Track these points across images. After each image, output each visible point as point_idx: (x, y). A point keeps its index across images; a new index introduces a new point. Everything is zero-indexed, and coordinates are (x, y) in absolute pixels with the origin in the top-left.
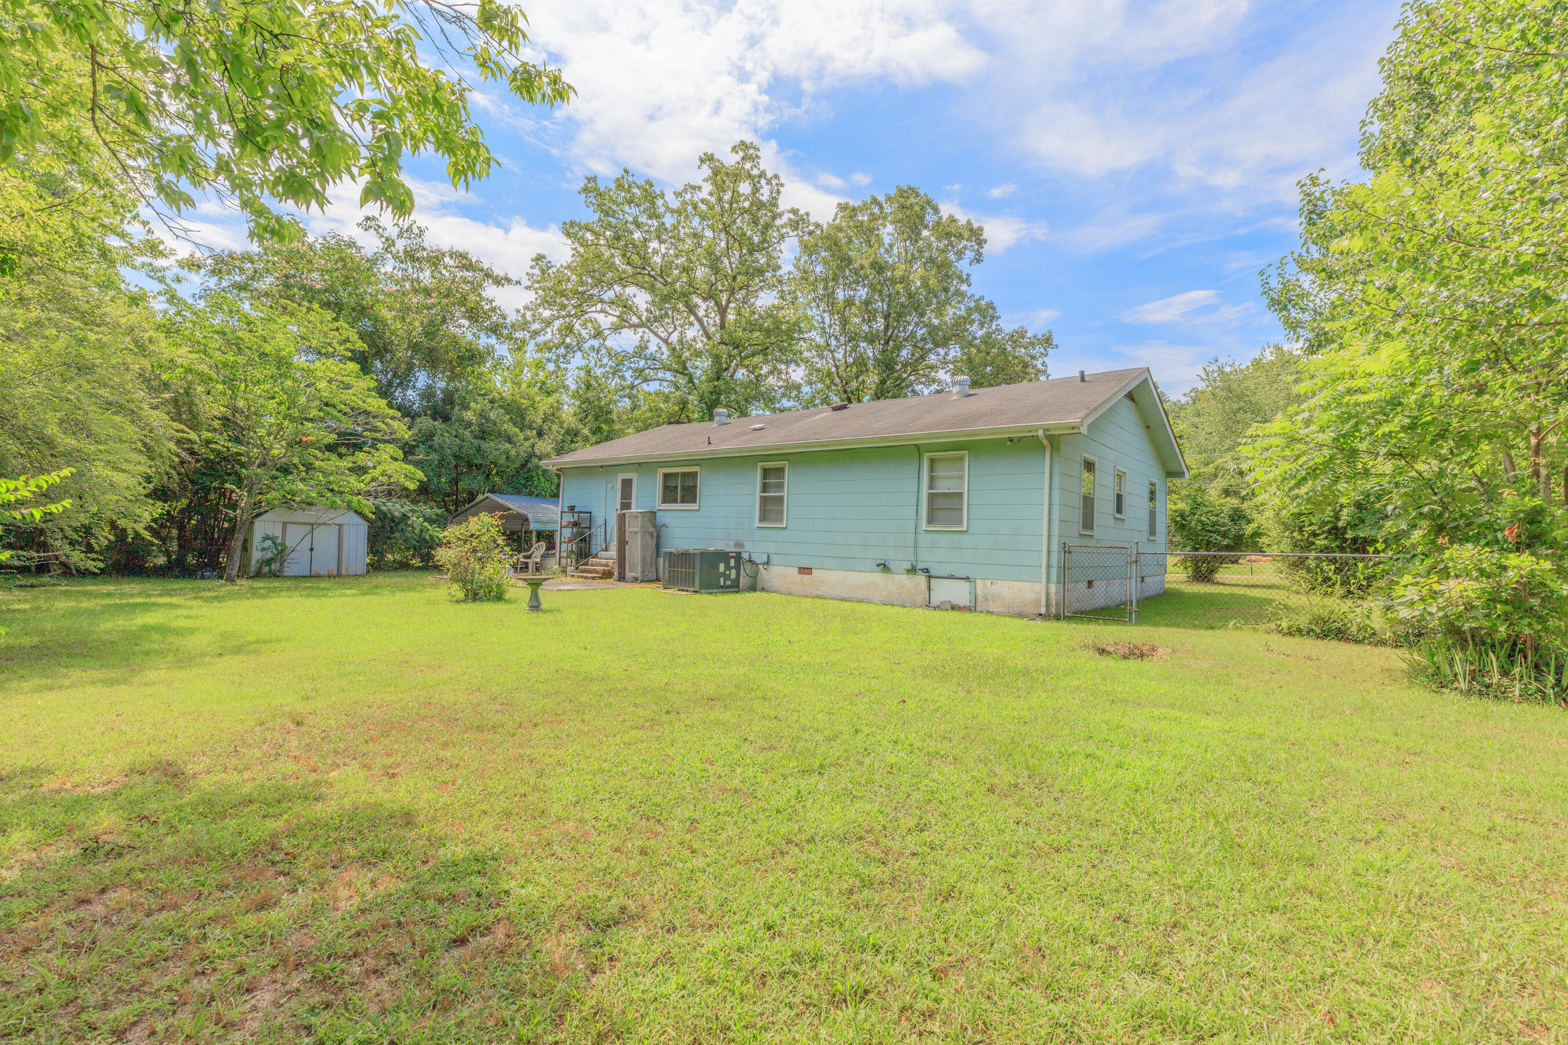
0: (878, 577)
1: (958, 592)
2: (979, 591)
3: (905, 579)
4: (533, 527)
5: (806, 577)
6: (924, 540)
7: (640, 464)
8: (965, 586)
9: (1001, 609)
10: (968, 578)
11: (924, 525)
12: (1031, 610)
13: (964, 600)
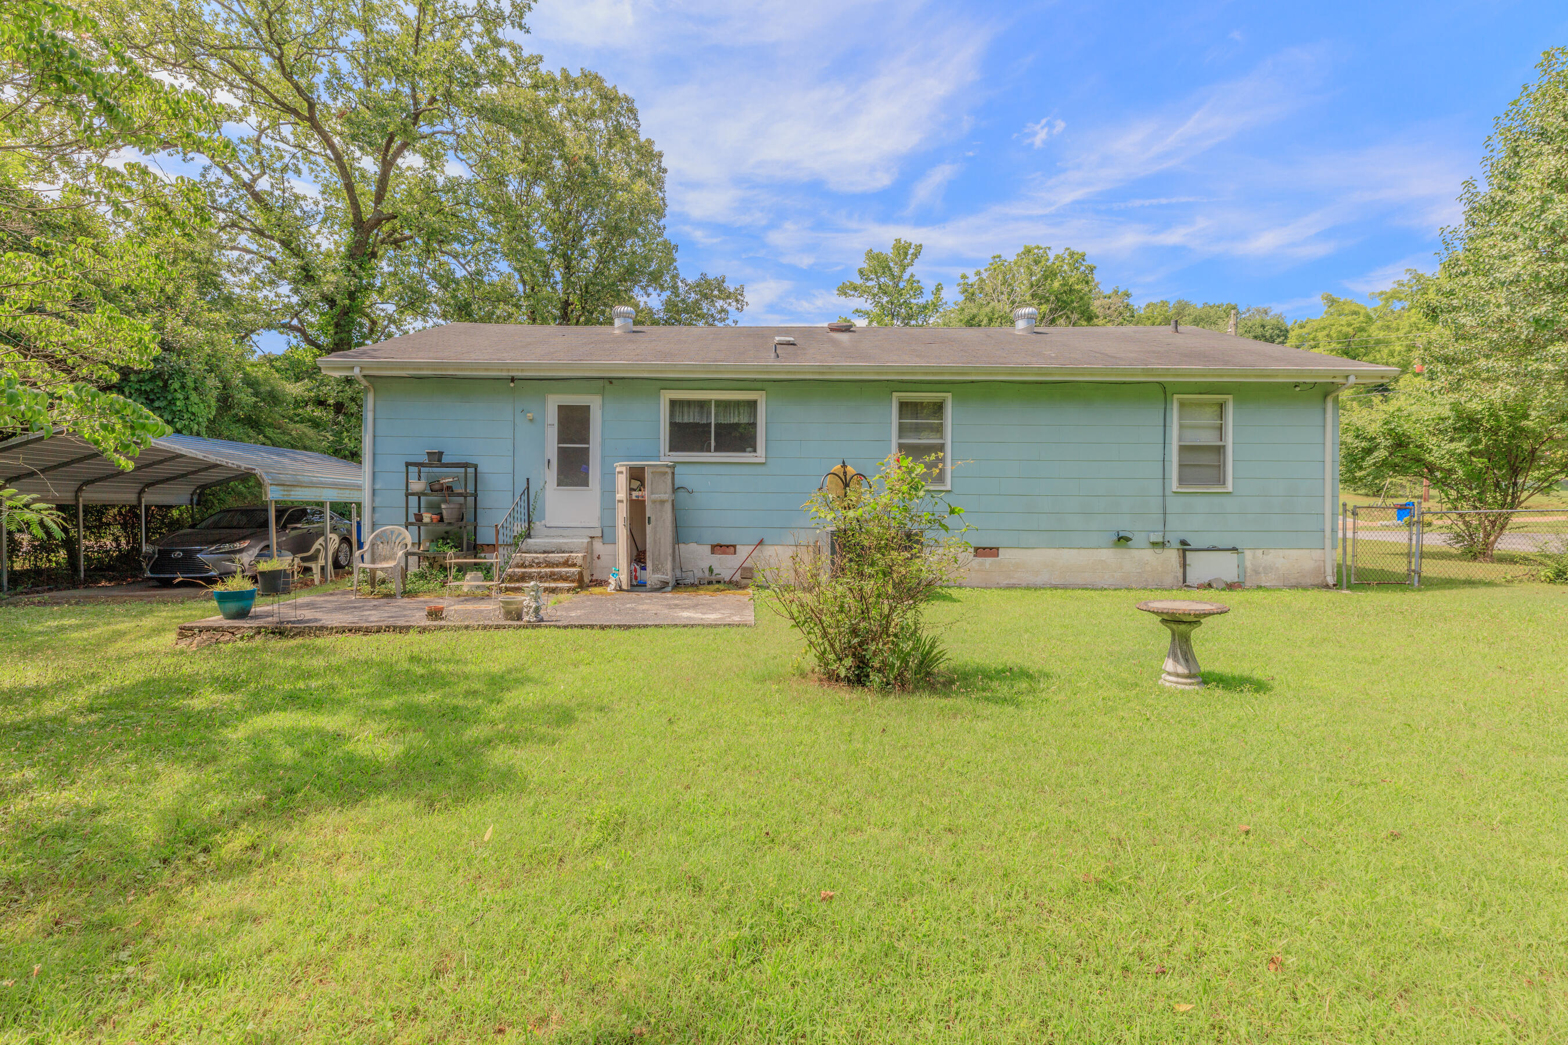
0: (1108, 555)
1: (1224, 566)
2: (1248, 564)
3: (1148, 555)
4: (273, 494)
5: (989, 561)
6: (1174, 505)
7: (610, 380)
8: (1232, 557)
9: (1274, 583)
10: (1234, 549)
11: (1174, 485)
12: (1309, 581)
13: (1231, 577)
